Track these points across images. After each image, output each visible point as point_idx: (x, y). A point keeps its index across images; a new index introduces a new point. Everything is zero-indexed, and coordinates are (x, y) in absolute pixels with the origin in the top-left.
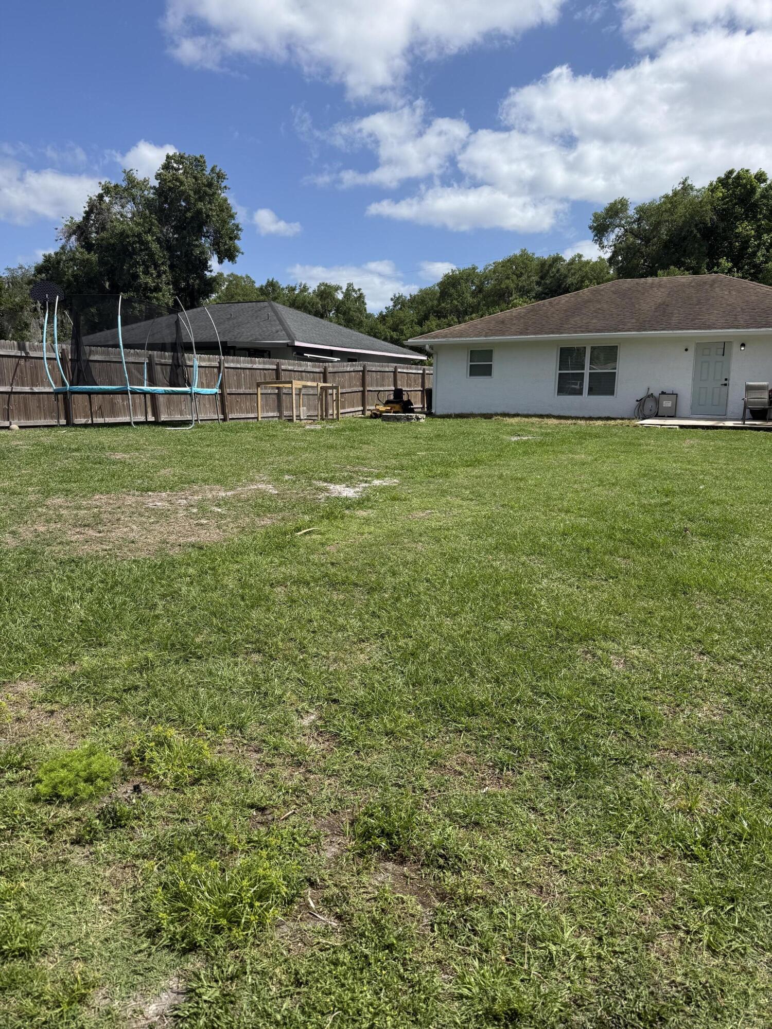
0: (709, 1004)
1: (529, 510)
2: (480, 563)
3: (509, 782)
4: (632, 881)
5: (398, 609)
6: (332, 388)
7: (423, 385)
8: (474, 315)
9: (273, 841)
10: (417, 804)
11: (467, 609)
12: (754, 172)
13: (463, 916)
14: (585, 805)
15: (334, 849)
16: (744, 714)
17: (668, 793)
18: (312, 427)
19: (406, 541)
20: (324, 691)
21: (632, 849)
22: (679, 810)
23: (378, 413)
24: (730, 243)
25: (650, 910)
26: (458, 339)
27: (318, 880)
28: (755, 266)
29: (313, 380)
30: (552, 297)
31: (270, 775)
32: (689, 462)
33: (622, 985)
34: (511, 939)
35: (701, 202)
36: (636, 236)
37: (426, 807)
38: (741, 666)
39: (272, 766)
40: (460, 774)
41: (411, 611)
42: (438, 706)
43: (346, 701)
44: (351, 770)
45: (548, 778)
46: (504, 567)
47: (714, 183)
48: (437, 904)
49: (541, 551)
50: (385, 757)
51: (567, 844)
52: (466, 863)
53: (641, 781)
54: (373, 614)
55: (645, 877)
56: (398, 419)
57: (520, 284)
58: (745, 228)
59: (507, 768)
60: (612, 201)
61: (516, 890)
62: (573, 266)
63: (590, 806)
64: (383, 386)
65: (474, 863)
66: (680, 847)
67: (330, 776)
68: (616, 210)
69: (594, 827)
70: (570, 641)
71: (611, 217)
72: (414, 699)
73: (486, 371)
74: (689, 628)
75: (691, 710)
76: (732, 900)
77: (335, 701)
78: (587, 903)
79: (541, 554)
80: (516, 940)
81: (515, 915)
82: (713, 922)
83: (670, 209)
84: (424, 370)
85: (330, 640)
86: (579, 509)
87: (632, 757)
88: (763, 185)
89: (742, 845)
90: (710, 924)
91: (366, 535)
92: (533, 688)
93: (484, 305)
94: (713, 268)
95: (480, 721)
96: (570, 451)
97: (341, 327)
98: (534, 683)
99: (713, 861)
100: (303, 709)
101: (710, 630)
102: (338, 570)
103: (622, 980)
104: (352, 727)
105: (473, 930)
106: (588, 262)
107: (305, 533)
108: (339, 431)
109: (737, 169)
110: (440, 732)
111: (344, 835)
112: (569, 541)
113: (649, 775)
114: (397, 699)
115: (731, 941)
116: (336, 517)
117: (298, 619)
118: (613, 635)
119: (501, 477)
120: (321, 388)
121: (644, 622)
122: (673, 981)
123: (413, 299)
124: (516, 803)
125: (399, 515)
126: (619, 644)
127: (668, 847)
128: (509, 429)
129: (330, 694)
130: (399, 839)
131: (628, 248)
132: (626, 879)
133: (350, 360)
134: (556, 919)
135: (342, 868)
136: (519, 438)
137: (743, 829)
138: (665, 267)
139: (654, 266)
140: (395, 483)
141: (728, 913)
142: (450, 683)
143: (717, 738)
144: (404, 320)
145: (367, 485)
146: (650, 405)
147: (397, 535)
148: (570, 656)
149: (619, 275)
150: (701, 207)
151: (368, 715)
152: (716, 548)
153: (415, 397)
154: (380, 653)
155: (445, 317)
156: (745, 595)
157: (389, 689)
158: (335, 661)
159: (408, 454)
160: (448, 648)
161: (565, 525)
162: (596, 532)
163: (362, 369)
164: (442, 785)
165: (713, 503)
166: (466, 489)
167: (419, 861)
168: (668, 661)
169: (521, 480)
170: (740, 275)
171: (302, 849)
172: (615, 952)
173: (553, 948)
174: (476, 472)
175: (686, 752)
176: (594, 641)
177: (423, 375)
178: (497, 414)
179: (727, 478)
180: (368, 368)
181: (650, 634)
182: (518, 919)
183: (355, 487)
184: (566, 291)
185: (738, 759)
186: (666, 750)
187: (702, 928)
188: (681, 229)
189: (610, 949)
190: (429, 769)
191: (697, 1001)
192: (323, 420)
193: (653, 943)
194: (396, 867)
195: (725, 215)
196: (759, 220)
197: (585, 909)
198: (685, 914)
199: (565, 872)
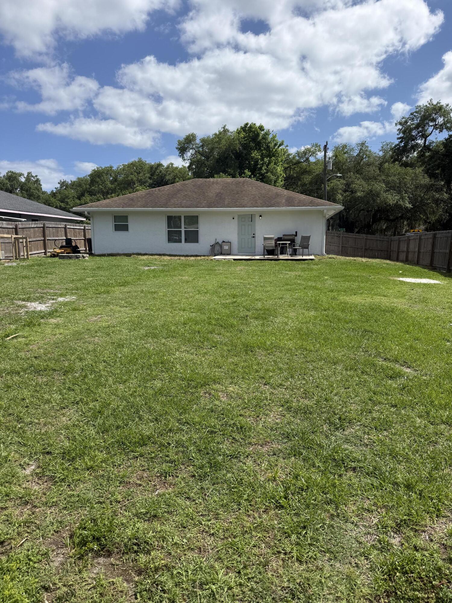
0: (304, 595)
1: (162, 311)
2: (137, 346)
3: (171, 484)
4: (251, 530)
5: (86, 384)
6: (22, 238)
7: (85, 236)
8: (113, 195)
9: (14, 565)
10: (115, 513)
11: (132, 376)
12: (258, 125)
13: (155, 582)
14: (217, 488)
15: (60, 559)
16: (291, 416)
17: (262, 471)
18: (10, 264)
19: (86, 336)
20: (39, 447)
21: (248, 510)
22: (269, 480)
23: (56, 254)
24: (249, 162)
25: (263, 545)
26: (106, 209)
27: (51, 585)
28: (262, 175)
29: (8, 233)
30: (159, 186)
31: (5, 515)
32: (241, 278)
33: (256, 599)
34: (187, 589)
35: (233, 139)
36: (202, 155)
37: (120, 513)
38: (285, 389)
39: (6, 508)
40: (140, 485)
41: (95, 383)
42: (121, 444)
43: (57, 452)
44: (65, 499)
45: (194, 476)
46: (152, 347)
47: (239, 129)
48: (136, 579)
49: (173, 335)
50: (89, 485)
51: (211, 516)
52: (152, 544)
53: (246, 466)
54: (69, 389)
55: (257, 526)
56: (70, 258)
57: (140, 178)
58: (255, 154)
59: (169, 475)
60: (188, 135)
61: (185, 555)
62: (169, 169)
63: (221, 489)
64: (58, 236)
65: (156, 543)
66: (273, 502)
67: (51, 507)
68: (190, 139)
69: (225, 501)
70: (196, 387)
71: (187, 143)
72: (104, 442)
73: (125, 228)
74: (257, 371)
75: (265, 418)
76: (304, 527)
77: (48, 453)
78: (228, 551)
79: (173, 337)
80: (190, 589)
81: (187, 571)
82: (298, 544)
83: (218, 141)
84: (85, 227)
85: (40, 411)
86: (190, 308)
87: (239, 452)
88: (262, 132)
89: (304, 493)
90: (296, 545)
91: (58, 336)
92: (179, 420)
93: (119, 189)
94: (242, 175)
95: (148, 448)
96: (179, 275)
97: (26, 199)
98: (179, 417)
99: (291, 506)
100: (25, 463)
101: (267, 371)
102: (40, 362)
103: (256, 596)
104: (63, 470)
105: (163, 590)
106: (177, 168)
107: (13, 338)
108: (30, 267)
109: (250, 123)
110: (124, 460)
111: (66, 546)
112: (187, 328)
113: (249, 462)
114: (92, 444)
115: (308, 552)
116: (35, 325)
117: (14, 399)
118: (218, 380)
119: (142, 291)
120: (14, 238)
121: (233, 370)
122: (283, 587)
123: (73, 184)
124: (177, 497)
125: (80, 320)
126: (222, 385)
127: (267, 504)
128: (143, 262)
129: (44, 449)
130: (106, 540)
131: (198, 161)
132: (247, 530)
133: (33, 220)
134: (212, 567)
135: (67, 572)
136: (149, 268)
137: (303, 484)
138: (218, 173)
139: (212, 172)
140: (73, 299)
141: (304, 536)
142: (127, 427)
143: (280, 432)
144: (68, 196)
145: (54, 301)
146: (217, 248)
147: (79, 333)
148: (197, 397)
149: (194, 176)
150: (234, 142)
151: (73, 459)
152: (262, 325)
153: (80, 243)
154: (77, 415)
155: (95, 195)
156: (281, 349)
157: (86, 438)
158: (45, 425)
159: (80, 280)
160: (123, 404)
161: (184, 319)
162: (202, 321)
163: (42, 226)
164: (129, 496)
165: (257, 300)
166: (122, 300)
167: (120, 551)
168: (249, 391)
169: (155, 293)
170: (255, 179)
171: (36, 565)
172: (249, 579)
173: (214, 587)
174: (126, 289)
175: (266, 443)
176: (209, 385)
177: (84, 230)
178: (134, 254)
179: (261, 286)
180: (47, 225)
181: (238, 377)
182: (190, 573)
183: (45, 303)
184: (166, 184)
185: (293, 442)
186: (256, 444)
187: (292, 549)
188: (224, 153)
189: (246, 577)
190: (119, 486)
191: (298, 595)
192: (17, 259)
193: (268, 566)
194: (106, 560)
195: (245, 146)
196: (262, 150)
197: (228, 555)
198: (282, 543)
199: (213, 534)
